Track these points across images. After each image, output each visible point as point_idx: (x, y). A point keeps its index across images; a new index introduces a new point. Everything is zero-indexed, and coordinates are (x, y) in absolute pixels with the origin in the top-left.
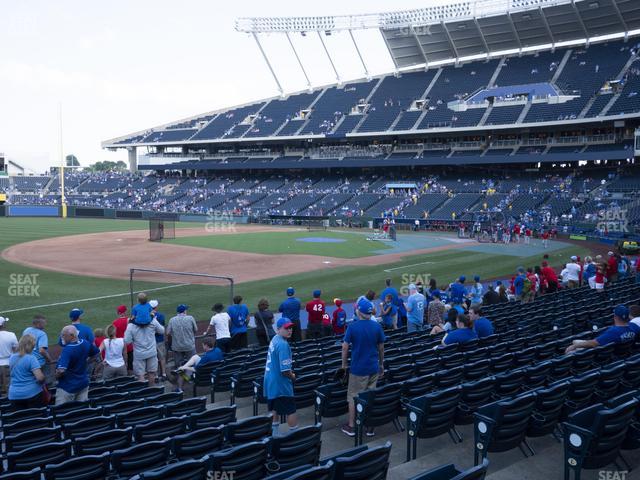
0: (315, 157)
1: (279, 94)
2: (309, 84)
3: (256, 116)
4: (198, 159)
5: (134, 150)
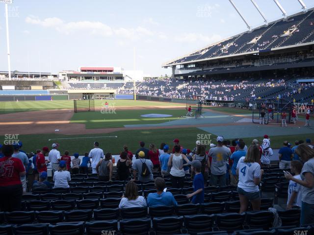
0: (256, 65)
1: (248, 29)
2: (265, 21)
3: (232, 44)
4: (201, 70)
5: (174, 67)
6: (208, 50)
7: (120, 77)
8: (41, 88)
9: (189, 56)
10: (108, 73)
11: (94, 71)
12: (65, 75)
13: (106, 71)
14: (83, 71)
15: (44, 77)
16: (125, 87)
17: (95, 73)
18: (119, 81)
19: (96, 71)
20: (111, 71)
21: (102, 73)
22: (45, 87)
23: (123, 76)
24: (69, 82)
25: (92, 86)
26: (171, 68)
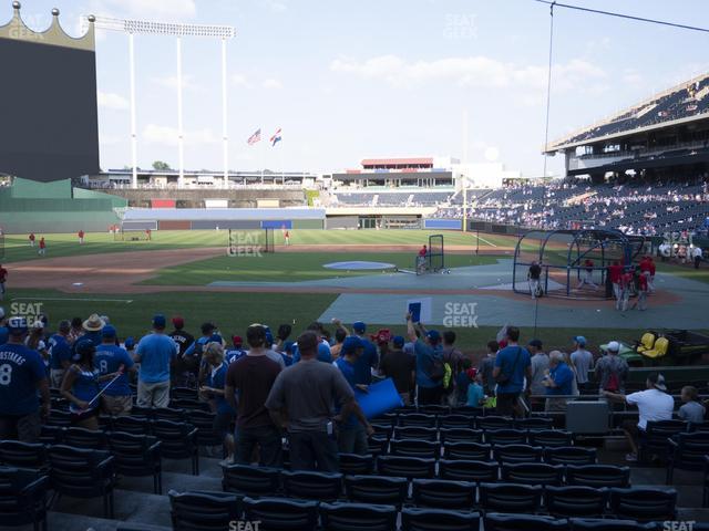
5: (570, 152)
6: (655, 106)
7: (445, 179)
8: (275, 203)
9: (608, 122)
10: (419, 170)
11: (389, 167)
12: (329, 177)
13: (415, 166)
14: (366, 167)
15: (291, 181)
16: (453, 202)
17: (391, 171)
18: (443, 189)
19: (393, 166)
20: (426, 166)
21: (408, 170)
22: (285, 202)
23: (454, 176)
24: (336, 192)
25: (383, 199)
26: (564, 155)
